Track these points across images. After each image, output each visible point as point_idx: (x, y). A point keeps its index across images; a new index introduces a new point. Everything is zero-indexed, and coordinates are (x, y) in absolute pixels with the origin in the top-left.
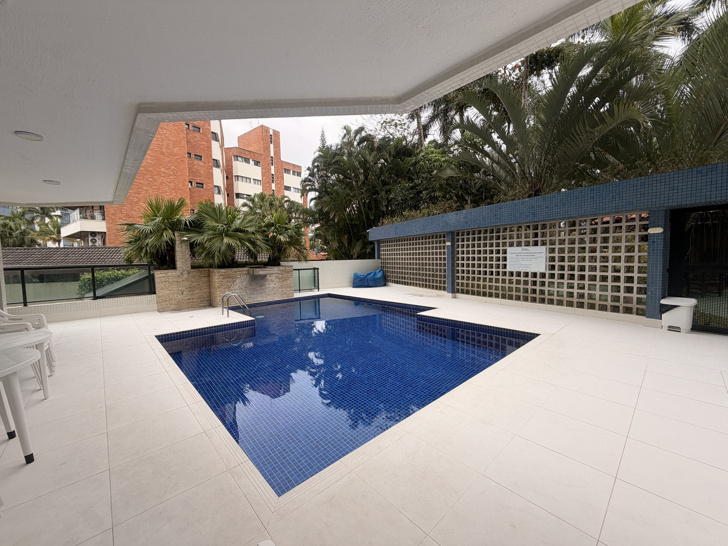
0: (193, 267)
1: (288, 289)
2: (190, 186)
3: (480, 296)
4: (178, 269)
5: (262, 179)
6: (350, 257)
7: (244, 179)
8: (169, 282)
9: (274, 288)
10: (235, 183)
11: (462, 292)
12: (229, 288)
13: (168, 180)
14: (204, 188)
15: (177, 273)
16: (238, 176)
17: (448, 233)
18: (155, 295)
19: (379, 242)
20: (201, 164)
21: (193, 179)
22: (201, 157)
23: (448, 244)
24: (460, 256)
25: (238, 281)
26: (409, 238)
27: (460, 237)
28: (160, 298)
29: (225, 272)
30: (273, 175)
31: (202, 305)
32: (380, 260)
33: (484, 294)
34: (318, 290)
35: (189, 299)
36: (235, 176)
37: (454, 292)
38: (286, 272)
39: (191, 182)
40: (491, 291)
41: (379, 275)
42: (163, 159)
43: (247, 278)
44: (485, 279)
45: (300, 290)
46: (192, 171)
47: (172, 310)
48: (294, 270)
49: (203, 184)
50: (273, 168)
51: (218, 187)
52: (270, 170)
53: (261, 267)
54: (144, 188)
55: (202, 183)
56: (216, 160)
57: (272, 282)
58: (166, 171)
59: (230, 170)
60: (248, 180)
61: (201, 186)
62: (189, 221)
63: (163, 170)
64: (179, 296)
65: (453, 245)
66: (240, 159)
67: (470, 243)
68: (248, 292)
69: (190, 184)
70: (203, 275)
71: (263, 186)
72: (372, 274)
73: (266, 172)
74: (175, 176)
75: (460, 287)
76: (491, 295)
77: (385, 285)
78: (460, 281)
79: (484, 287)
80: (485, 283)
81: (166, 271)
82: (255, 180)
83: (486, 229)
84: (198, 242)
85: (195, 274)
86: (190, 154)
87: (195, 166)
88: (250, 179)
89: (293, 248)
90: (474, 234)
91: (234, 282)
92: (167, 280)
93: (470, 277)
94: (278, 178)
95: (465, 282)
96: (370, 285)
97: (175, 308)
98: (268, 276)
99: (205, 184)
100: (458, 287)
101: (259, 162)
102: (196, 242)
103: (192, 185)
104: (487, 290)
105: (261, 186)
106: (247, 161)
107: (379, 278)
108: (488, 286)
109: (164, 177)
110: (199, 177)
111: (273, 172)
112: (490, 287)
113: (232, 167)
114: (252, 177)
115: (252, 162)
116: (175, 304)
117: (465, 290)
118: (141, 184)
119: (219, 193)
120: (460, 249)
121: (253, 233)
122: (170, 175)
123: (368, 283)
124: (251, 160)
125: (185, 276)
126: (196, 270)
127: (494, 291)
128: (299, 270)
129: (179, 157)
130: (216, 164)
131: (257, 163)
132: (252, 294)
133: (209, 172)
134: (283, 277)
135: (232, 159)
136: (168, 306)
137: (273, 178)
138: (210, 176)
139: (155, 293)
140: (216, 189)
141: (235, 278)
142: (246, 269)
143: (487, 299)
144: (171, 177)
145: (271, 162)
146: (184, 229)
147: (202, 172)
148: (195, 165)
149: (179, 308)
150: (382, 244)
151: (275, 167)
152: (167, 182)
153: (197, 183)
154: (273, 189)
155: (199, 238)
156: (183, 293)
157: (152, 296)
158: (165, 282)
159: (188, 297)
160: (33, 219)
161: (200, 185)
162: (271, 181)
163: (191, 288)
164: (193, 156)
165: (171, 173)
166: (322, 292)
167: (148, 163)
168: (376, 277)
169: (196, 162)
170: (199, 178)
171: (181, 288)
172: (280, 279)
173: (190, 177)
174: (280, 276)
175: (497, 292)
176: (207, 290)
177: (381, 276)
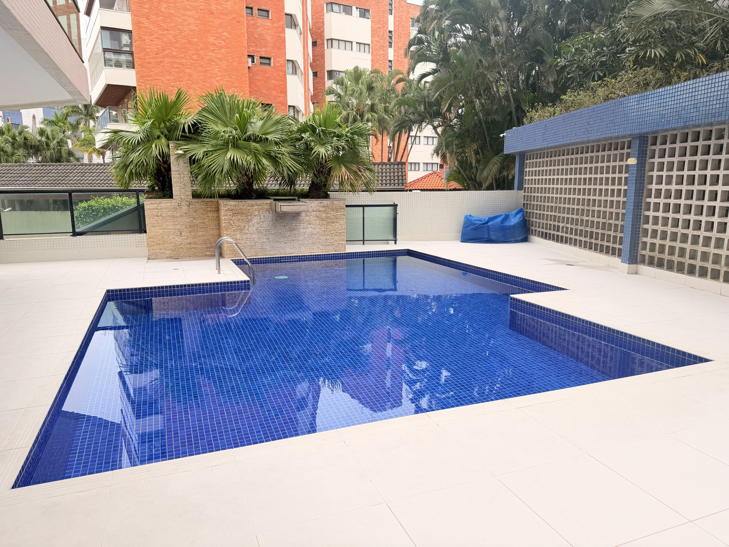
0: (196, 195)
1: (336, 238)
2: (250, 64)
3: (683, 273)
4: (174, 197)
5: (372, 42)
6: (478, 186)
7: (342, 44)
8: (163, 217)
9: (312, 234)
10: (327, 52)
11: (651, 263)
12: (242, 230)
13: (219, 56)
14: (272, 65)
15: (173, 204)
16: (332, 40)
17: (634, 137)
18: (144, 235)
19: (523, 156)
20: (268, 23)
21: (255, 51)
22: (268, 11)
23: (632, 161)
24: (654, 187)
25: (255, 221)
26: (570, 148)
27: (658, 147)
28: (151, 240)
29: (235, 206)
30: (390, 32)
31: (208, 253)
32: (522, 193)
33: (691, 271)
34: (395, 243)
35: (190, 244)
36: (327, 40)
37: (636, 263)
38: (333, 210)
39: (252, 57)
40: (705, 264)
41: (514, 220)
42: (212, 22)
43: (269, 216)
44: (695, 239)
45: (364, 241)
46: (254, 37)
47: (167, 258)
48: (347, 206)
49: (269, 59)
50: (391, 18)
51: (292, 61)
52: (387, 23)
53: (294, 200)
54: (187, 71)
55: (269, 56)
56: (291, 15)
57: (310, 224)
58: (216, 42)
59: (319, 29)
60: (348, 45)
61: (267, 61)
62: (189, 125)
63: (211, 40)
64: (177, 239)
65: (641, 165)
66: (336, 8)
67: (676, 159)
68: (271, 238)
69: (250, 60)
70: (209, 209)
71: (372, 54)
72: (499, 219)
73: (379, 28)
74: (229, 48)
75: (647, 253)
76: (703, 273)
77: (525, 240)
78: (648, 240)
79: (693, 256)
80: (695, 247)
81: (158, 201)
82: (360, 43)
83: (709, 128)
84: (197, 158)
85: (198, 206)
86: (251, 8)
87: (259, 29)
88: (352, 42)
89: (344, 169)
90: (685, 140)
91: (249, 222)
92: (160, 213)
93: (669, 233)
94: (400, 37)
95: (658, 241)
96: (493, 237)
97: (171, 256)
98: (303, 214)
99: (272, 60)
100: (644, 252)
101: (368, 11)
102: (193, 158)
103: (253, 61)
104: (698, 263)
105: (370, 56)
106: (347, 10)
107: (514, 226)
108: (699, 254)
109: (213, 51)
110: (264, 47)
111: (391, 28)
112: (705, 256)
113: (324, 24)
114: (355, 40)
115: (356, 12)
116: (171, 250)
117: (656, 259)
118: (183, 65)
119: (295, 72)
120: (655, 173)
121: (276, 144)
122: (221, 48)
123: (489, 235)
124: (354, 8)
125: (185, 208)
126: (200, 200)
127: (710, 265)
128: (363, 206)
129: (234, 15)
130: (291, 21)
131: (364, 13)
132: (277, 241)
133: (279, 37)
134: (327, 218)
135: (323, 10)
136: (162, 251)
137: (391, 37)
138: (281, 43)
139: (145, 232)
140: (290, 65)
141: (251, 215)
142: (268, 201)
143: (695, 280)
144: (223, 50)
145: (389, 7)
146: (182, 136)
147: (269, 38)
148: (258, 27)
149: (176, 255)
150: (528, 161)
151: (395, 18)
152: (218, 59)
153: (261, 57)
154: (390, 59)
155: (198, 151)
156: (181, 234)
157: (142, 235)
158: (157, 216)
159: (189, 241)
160: (78, 123)
161: (266, 59)
162: (387, 44)
163: (192, 227)
164: (255, 12)
165: (223, 43)
166: (400, 246)
167: (192, 31)
168: (507, 224)
169: (261, 21)
170: (264, 49)
171: (178, 227)
172: (323, 220)
173: (252, 49)
174: (324, 215)
175: (717, 267)
176: (215, 232)
177: (518, 223)
